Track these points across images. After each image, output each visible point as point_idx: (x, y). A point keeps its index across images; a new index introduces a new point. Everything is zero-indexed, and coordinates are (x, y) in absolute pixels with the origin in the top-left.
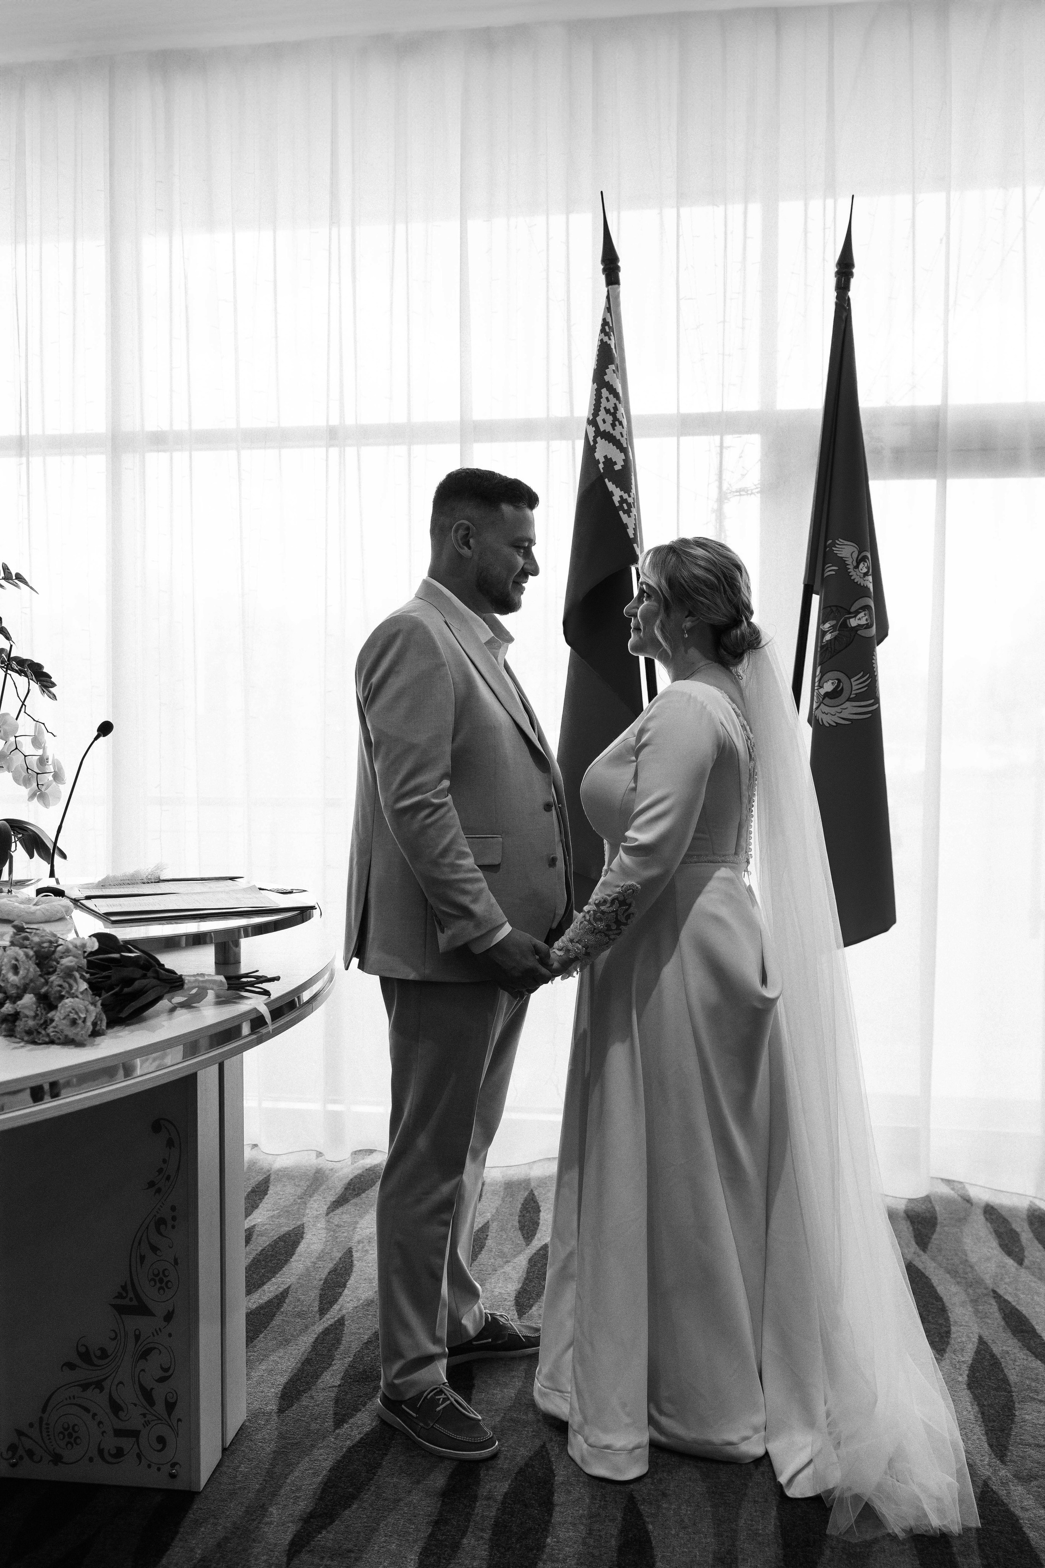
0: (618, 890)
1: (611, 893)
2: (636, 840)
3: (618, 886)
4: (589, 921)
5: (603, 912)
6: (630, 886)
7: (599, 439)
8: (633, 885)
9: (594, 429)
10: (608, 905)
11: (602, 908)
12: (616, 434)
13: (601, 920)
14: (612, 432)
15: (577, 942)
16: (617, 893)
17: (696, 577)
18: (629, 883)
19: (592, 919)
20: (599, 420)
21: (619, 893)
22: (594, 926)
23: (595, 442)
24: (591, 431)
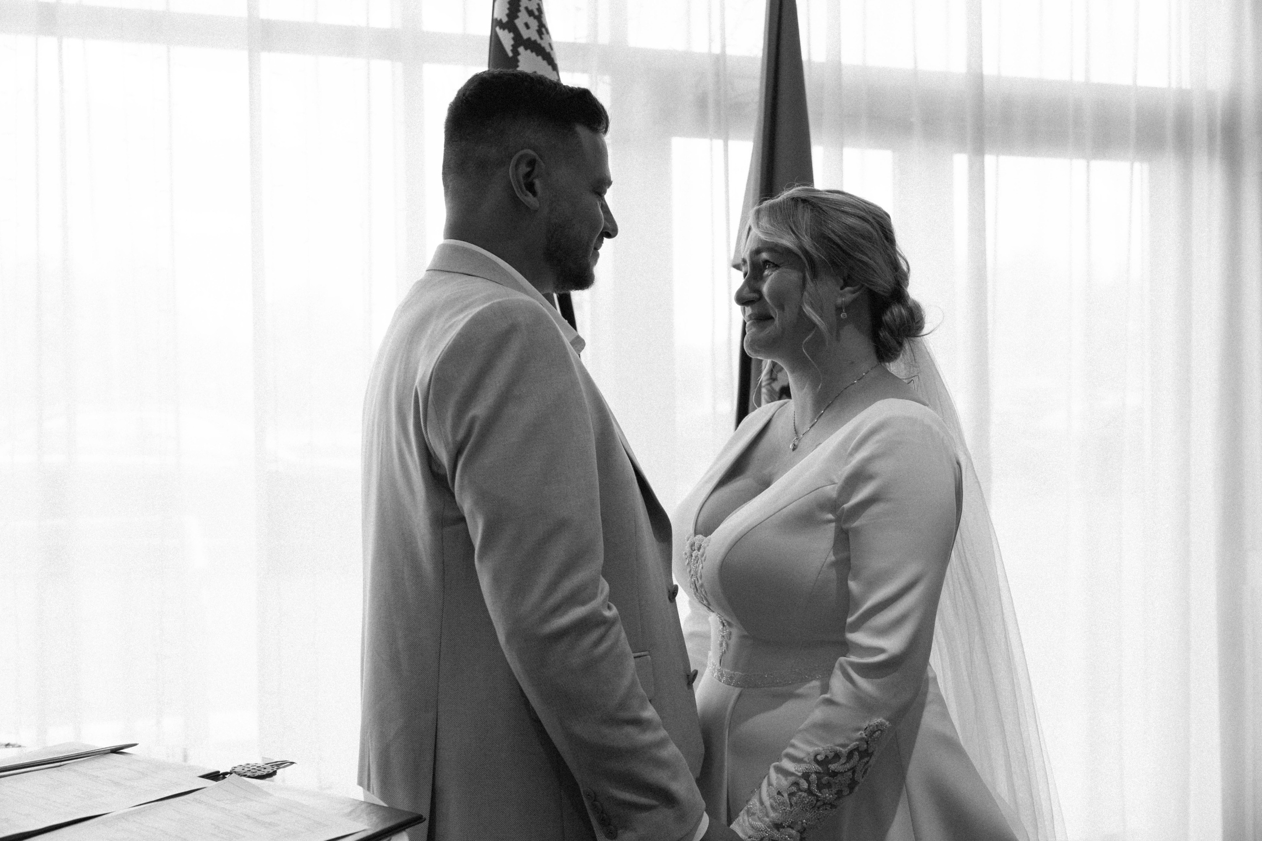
0: (858, 735)
1: (847, 742)
2: (882, 651)
3: (858, 730)
4: (809, 792)
5: (834, 774)
6: (877, 726)
7: (521, 49)
8: (882, 724)
9: (512, 35)
10: (843, 760)
11: (832, 767)
12: (544, 44)
13: (829, 785)
14: (539, 41)
15: (789, 826)
16: (856, 740)
17: (851, 228)
18: (877, 720)
19: (814, 788)
20: (519, 23)
21: (861, 739)
22: (817, 796)
23: (516, 53)
24: (506, 39)
